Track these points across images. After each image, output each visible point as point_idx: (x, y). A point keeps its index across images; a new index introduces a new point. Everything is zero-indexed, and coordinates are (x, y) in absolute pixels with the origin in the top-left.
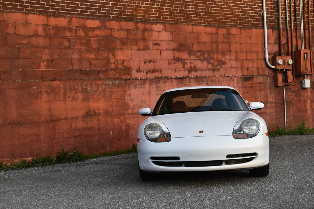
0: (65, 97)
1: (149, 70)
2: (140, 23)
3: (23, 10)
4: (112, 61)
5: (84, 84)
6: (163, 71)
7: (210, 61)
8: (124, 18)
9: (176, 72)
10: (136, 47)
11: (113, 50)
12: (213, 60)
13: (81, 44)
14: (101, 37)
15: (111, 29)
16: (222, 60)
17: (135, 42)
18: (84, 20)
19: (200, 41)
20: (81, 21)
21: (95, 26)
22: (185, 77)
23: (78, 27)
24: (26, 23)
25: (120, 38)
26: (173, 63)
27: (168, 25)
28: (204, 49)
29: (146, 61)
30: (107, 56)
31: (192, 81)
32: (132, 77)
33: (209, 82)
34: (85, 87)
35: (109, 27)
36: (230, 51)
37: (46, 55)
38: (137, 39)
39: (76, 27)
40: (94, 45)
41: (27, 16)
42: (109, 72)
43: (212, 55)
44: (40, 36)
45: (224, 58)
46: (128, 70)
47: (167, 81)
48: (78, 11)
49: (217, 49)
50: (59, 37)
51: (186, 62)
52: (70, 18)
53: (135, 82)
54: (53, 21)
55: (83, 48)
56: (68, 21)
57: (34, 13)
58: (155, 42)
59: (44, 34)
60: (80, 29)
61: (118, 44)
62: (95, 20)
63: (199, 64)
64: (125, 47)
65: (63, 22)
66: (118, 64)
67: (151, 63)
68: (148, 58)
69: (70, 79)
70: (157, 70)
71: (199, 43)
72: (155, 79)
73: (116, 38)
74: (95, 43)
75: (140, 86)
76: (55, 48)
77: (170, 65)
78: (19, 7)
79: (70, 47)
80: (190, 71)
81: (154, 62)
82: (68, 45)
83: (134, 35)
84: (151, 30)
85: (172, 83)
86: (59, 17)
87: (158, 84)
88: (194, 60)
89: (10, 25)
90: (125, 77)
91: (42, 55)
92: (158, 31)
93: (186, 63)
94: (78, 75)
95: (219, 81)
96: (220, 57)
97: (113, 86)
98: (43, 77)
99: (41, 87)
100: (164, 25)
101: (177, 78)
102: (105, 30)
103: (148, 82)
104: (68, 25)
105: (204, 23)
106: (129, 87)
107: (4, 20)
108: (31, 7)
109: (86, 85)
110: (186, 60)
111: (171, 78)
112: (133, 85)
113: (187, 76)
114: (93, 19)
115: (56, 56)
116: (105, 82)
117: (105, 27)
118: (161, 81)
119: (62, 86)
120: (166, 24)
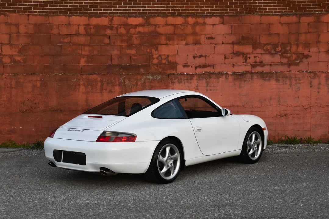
0: (102, 89)
1: (199, 65)
2: (190, 18)
3: (67, 13)
4: (155, 56)
5: (122, 78)
6: (216, 66)
7: (285, 55)
8: (171, 13)
9: (234, 67)
10: (184, 42)
11: (156, 46)
12: (289, 53)
13: (122, 41)
14: (144, 33)
15: (156, 25)
16: (304, 53)
17: (184, 37)
18: (126, 18)
19: (271, 32)
20: (123, 19)
21: (138, 23)
22: (245, 72)
23: (119, 25)
24: (69, 24)
25: (166, 34)
26: (231, 57)
27: (227, 18)
28: (278, 41)
29: (196, 56)
30: (150, 52)
31: (255, 77)
32: (178, 72)
33: (280, 79)
34: (123, 81)
35: (153, 23)
36: (318, 42)
37: (86, 51)
38: (186, 34)
39: (117, 25)
40: (136, 41)
41: (70, 18)
42: (151, 67)
43: (288, 48)
44: (81, 35)
45: (308, 50)
46: (174, 65)
47: (221, 76)
48: (120, 10)
49: (297, 40)
50: (100, 35)
51: (248, 56)
52: (111, 18)
53: (179, 77)
54: (94, 21)
55: (123, 44)
56: (109, 20)
57: (77, 15)
58: (208, 36)
59: (85, 33)
60: (121, 26)
61: (163, 40)
62: (139, 17)
63: (267, 58)
64: (171, 42)
65: (104, 21)
66: (162, 59)
67: (202, 58)
68: (198, 53)
69: (108, 73)
70: (209, 65)
71: (270, 34)
72: (206, 74)
73: (160, 34)
74: (136, 39)
75: (186, 81)
76: (95, 45)
77: (226, 60)
78: (63, 11)
79: (110, 44)
80: (254, 66)
81: (205, 56)
82: (108, 42)
83: (182, 30)
84: (204, 24)
85: (227, 79)
86: (101, 17)
87: (208, 80)
88: (261, 54)
89: (54, 27)
90: (169, 72)
91: (82, 52)
92: (213, 25)
93: (250, 58)
94: (117, 70)
95: (295, 78)
96: (300, 50)
97: (154, 80)
98: (82, 71)
99: (79, 80)
100: (221, 18)
101: (234, 74)
102: (148, 26)
103: (195, 78)
104: (109, 24)
105: (278, 12)
106: (172, 82)
107: (49, 23)
108: (75, 9)
109: (124, 79)
110: (249, 54)
111: (227, 74)
112: (177, 80)
113: (248, 72)
114: (135, 17)
115: (96, 52)
116: (144, 77)
117: (149, 24)
118: (213, 76)
119: (99, 79)
120: (224, 17)
